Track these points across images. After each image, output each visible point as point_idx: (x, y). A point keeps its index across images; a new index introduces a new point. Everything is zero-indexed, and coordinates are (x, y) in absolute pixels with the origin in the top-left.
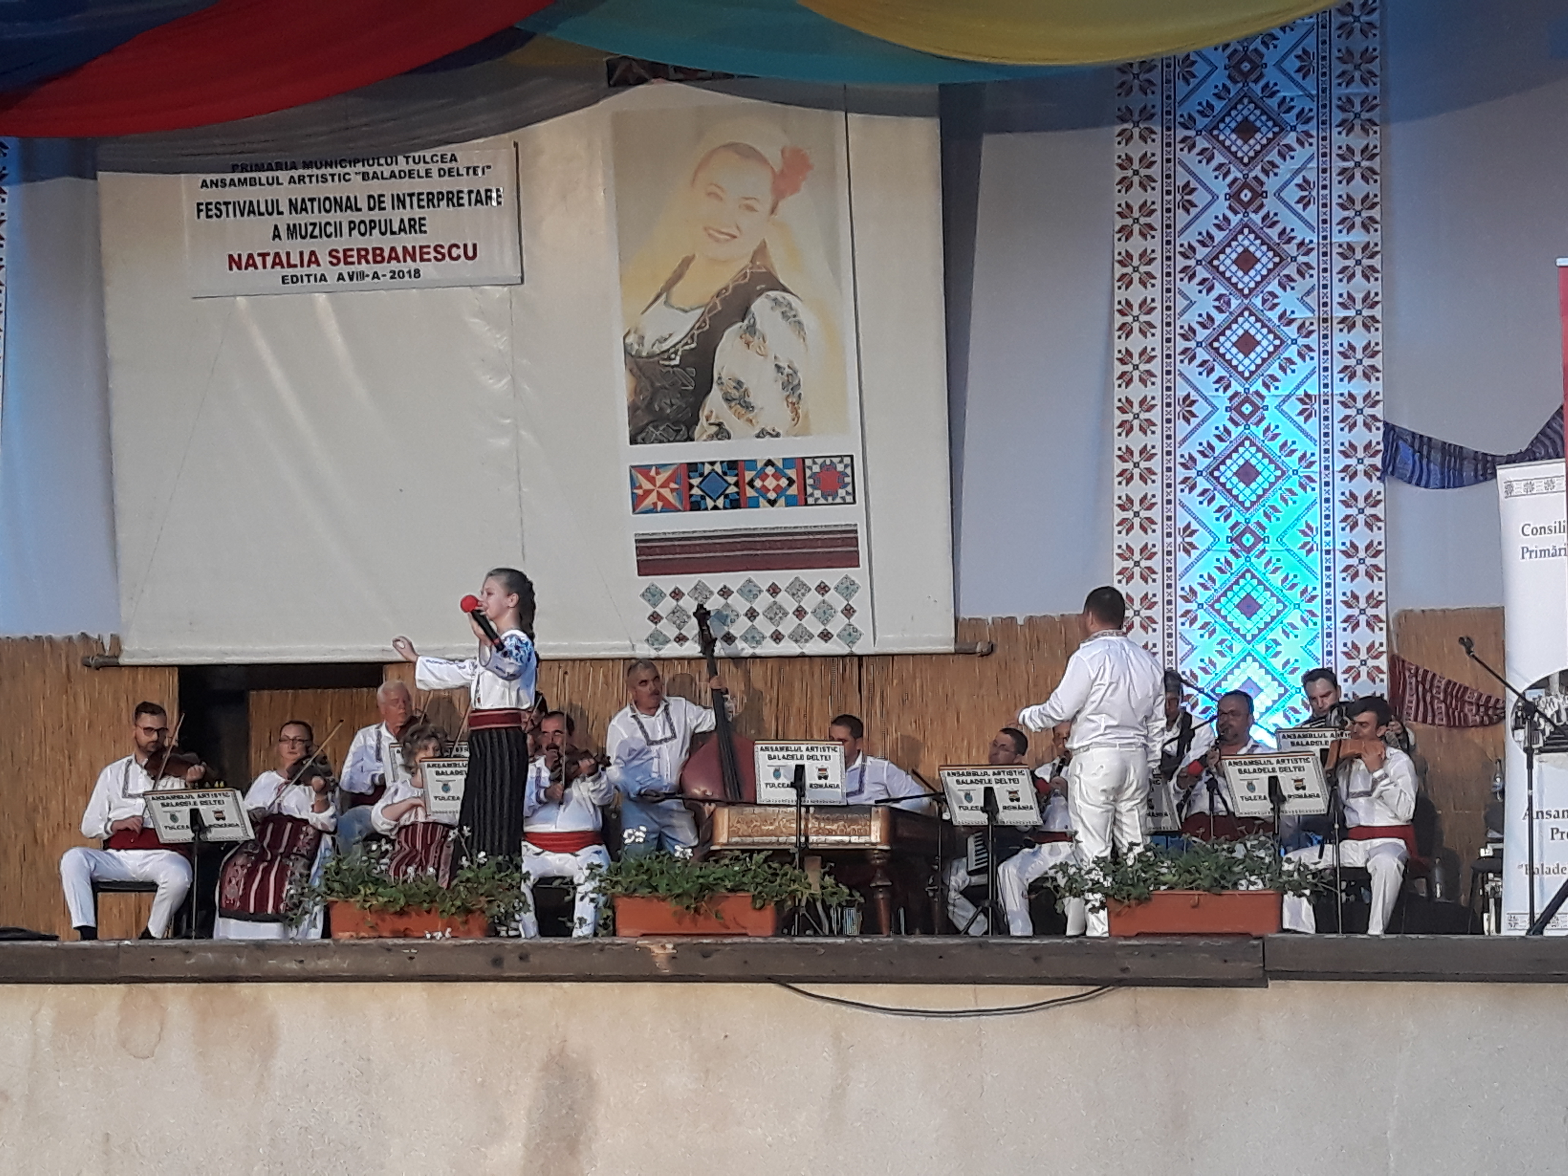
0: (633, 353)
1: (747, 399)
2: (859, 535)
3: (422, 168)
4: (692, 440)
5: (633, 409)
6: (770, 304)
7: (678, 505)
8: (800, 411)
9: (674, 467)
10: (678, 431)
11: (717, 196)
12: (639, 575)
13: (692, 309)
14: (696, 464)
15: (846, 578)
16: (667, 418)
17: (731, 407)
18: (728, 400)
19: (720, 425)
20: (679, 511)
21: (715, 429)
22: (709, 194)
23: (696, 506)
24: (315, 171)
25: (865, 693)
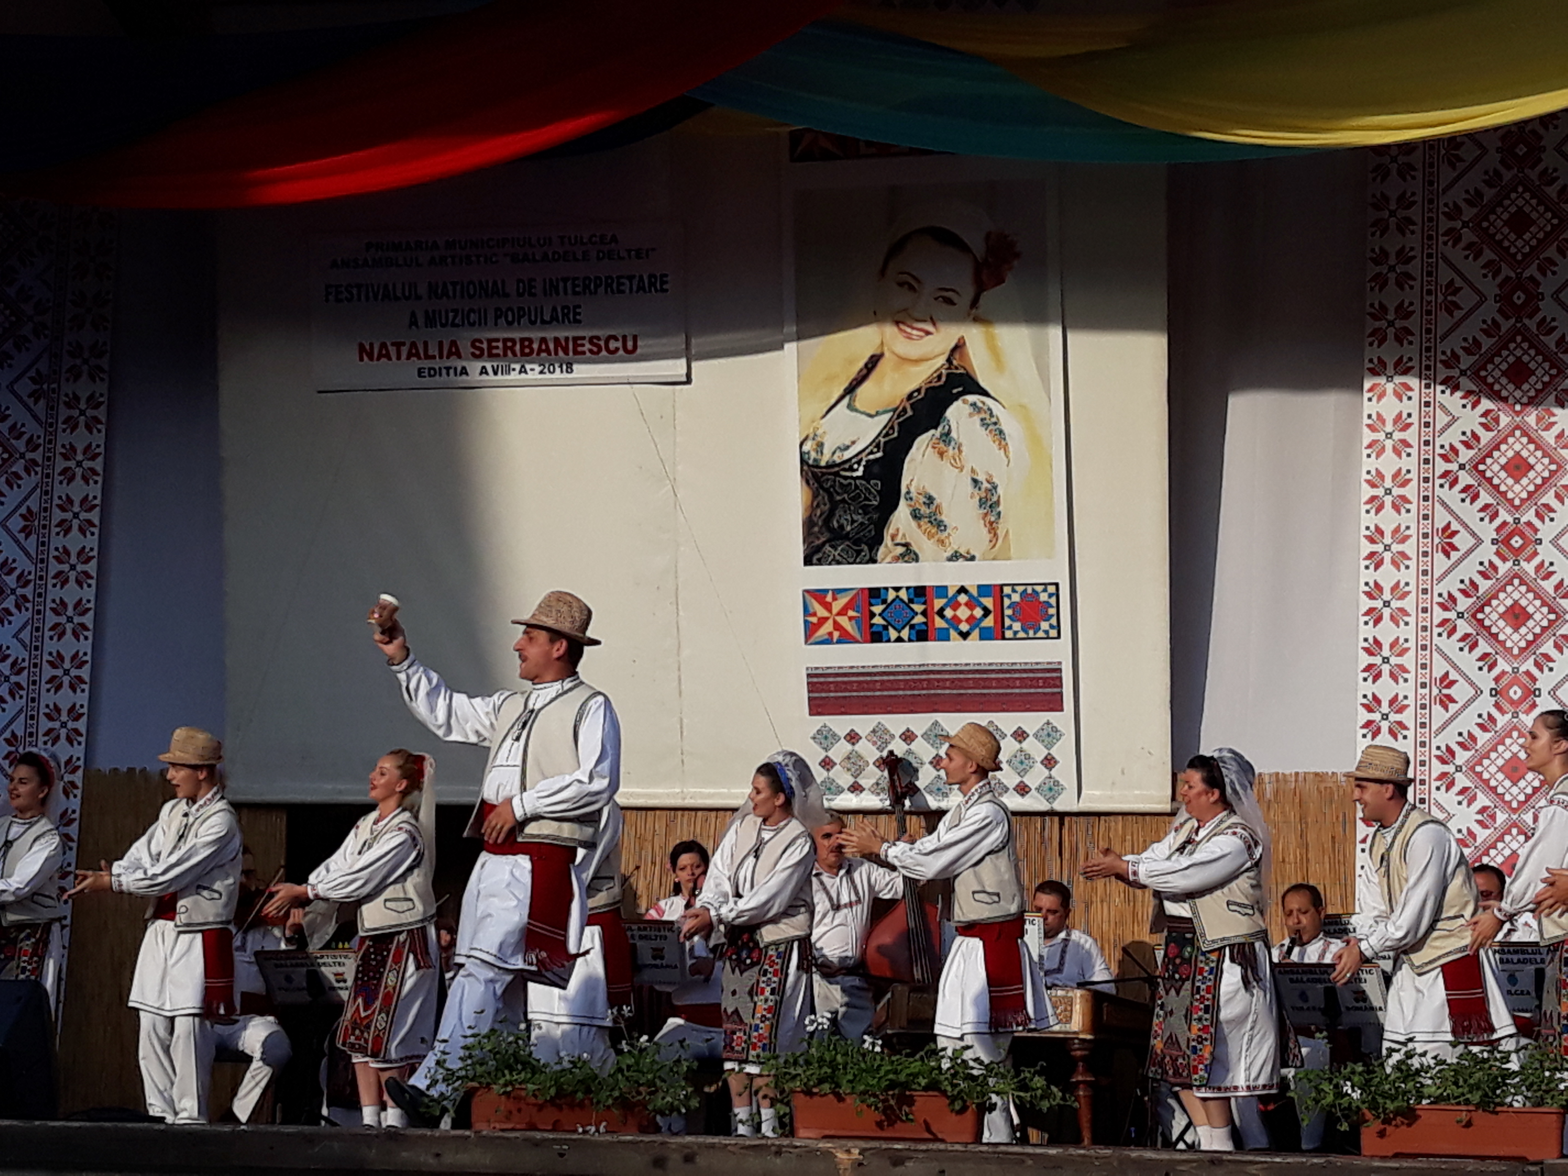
0: (811, 462)
1: (939, 517)
2: (1064, 675)
3: (578, 249)
4: (873, 561)
5: (809, 524)
6: (968, 409)
7: (858, 636)
8: (999, 532)
9: (854, 592)
10: (858, 552)
11: (912, 288)
12: (811, 714)
13: (878, 414)
14: (878, 589)
15: (1048, 723)
16: (846, 537)
17: (920, 526)
18: (916, 515)
19: (906, 545)
20: (857, 642)
21: (901, 550)
22: (901, 284)
23: (877, 637)
24: (458, 252)
25: (1066, 855)
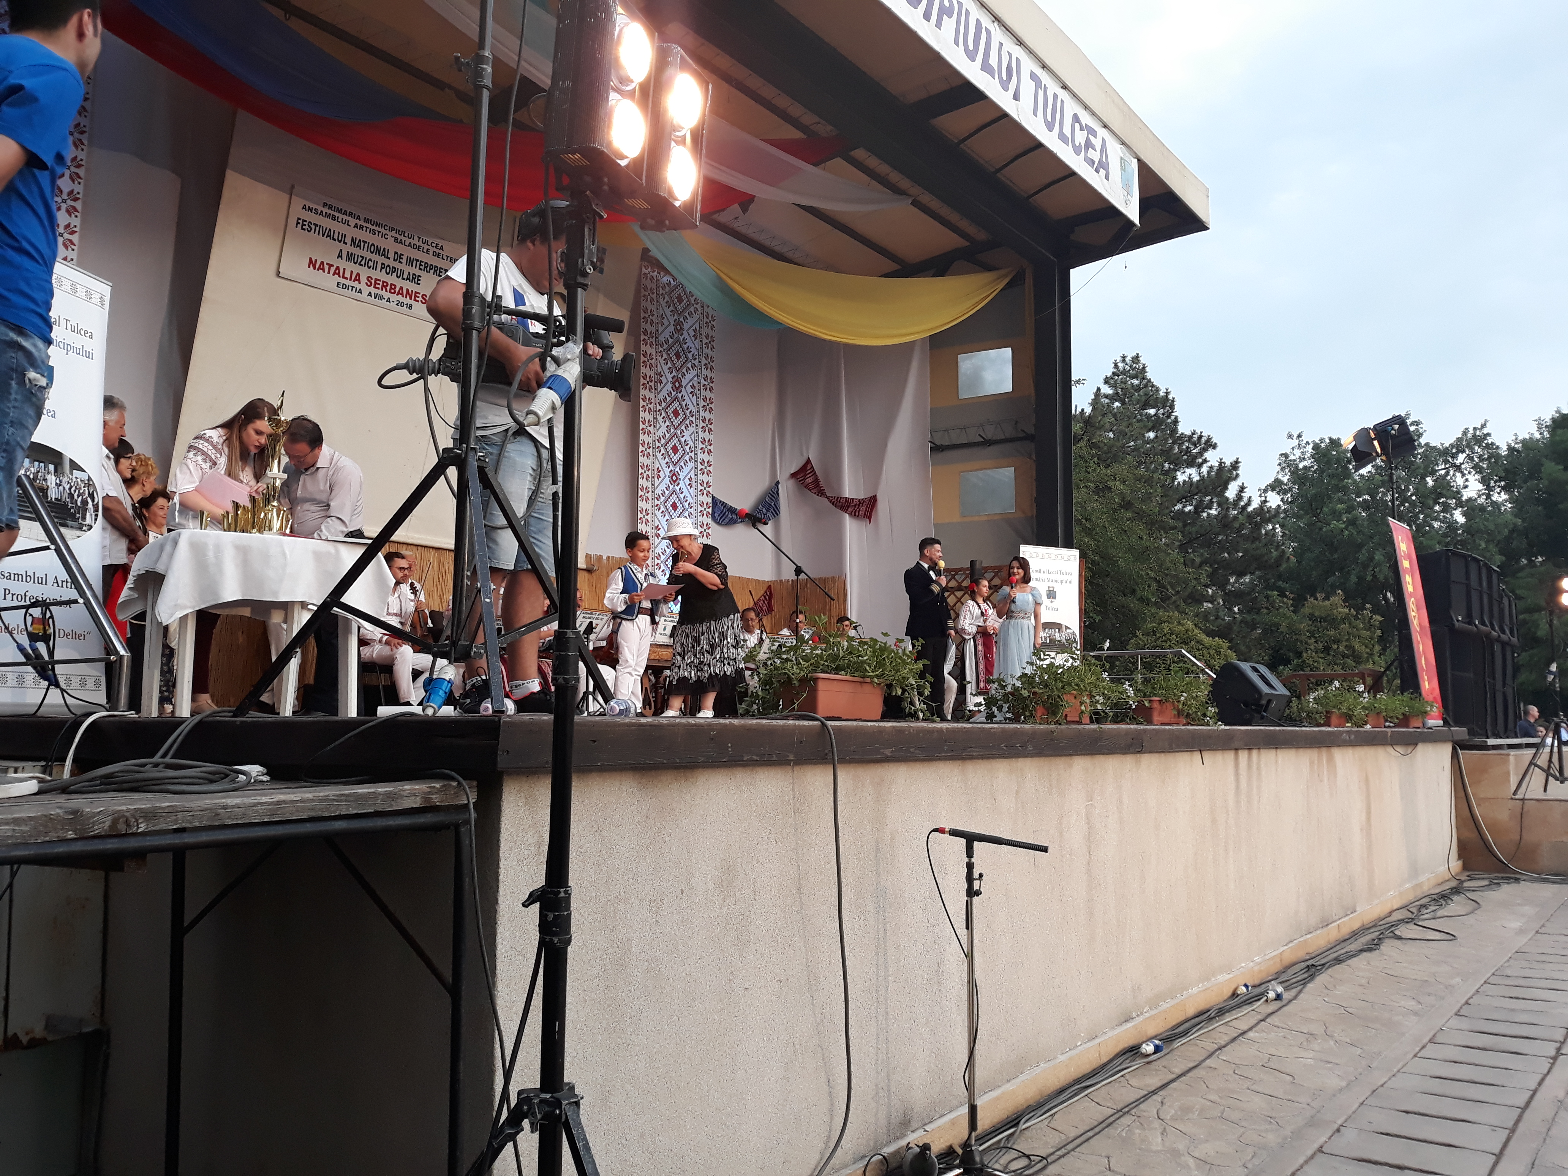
3: (426, 247)
24: (369, 225)
